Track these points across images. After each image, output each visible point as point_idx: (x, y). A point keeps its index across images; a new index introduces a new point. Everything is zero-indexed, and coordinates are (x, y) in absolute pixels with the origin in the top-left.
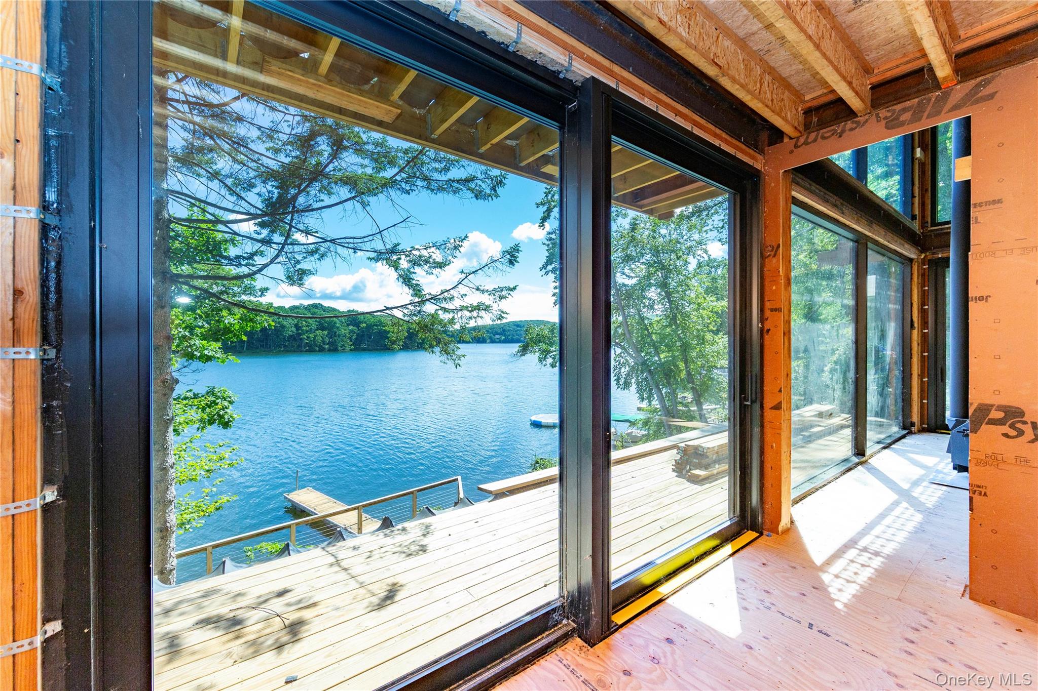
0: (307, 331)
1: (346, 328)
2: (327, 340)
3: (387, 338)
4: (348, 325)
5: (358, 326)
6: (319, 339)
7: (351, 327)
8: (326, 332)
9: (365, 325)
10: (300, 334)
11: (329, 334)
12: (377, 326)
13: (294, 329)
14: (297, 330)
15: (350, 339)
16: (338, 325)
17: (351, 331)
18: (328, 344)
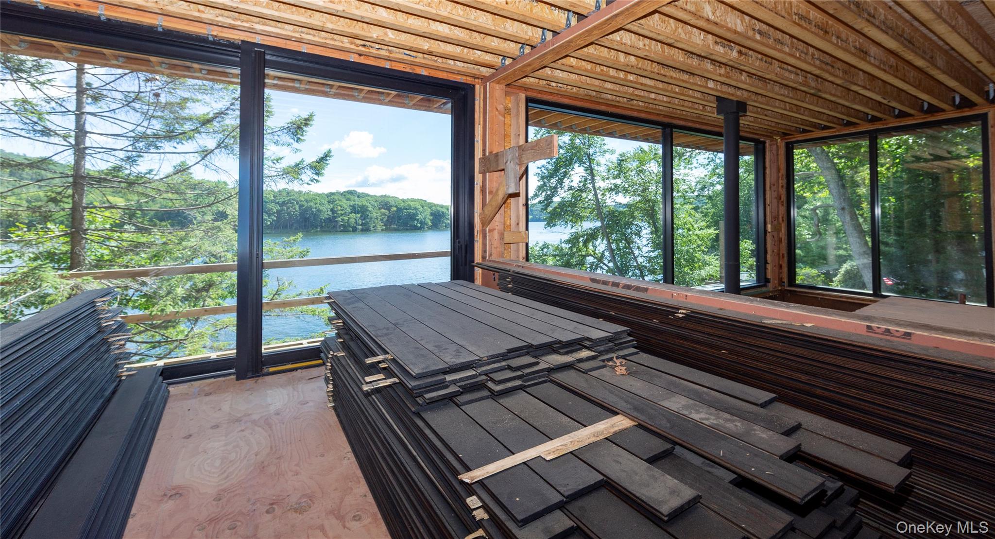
0: (342, 215)
1: (378, 212)
2: (360, 222)
3: (416, 219)
4: (380, 209)
5: (389, 209)
6: (352, 221)
7: (383, 210)
8: (359, 215)
9: (395, 209)
10: (336, 217)
11: (361, 216)
12: (406, 209)
13: (330, 213)
14: (333, 213)
15: (382, 220)
16: (370, 209)
17: (384, 214)
18: (361, 225)
